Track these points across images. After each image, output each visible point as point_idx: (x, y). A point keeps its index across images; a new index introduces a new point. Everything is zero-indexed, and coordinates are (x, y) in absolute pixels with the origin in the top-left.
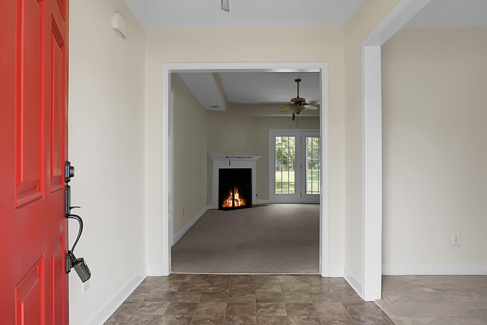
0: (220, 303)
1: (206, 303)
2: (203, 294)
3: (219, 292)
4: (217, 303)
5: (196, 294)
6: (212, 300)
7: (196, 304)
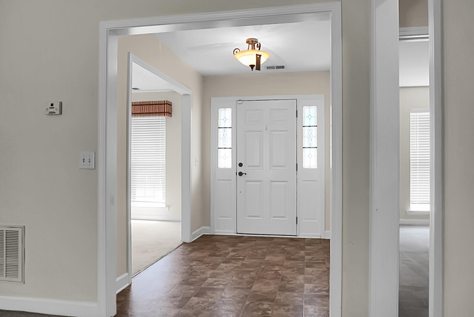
0: (258, 290)
1: (271, 291)
2: (274, 300)
3: (257, 301)
4: (261, 290)
5: (281, 300)
6: (265, 293)
7: (279, 291)
